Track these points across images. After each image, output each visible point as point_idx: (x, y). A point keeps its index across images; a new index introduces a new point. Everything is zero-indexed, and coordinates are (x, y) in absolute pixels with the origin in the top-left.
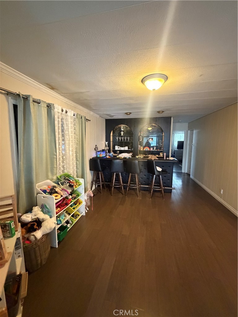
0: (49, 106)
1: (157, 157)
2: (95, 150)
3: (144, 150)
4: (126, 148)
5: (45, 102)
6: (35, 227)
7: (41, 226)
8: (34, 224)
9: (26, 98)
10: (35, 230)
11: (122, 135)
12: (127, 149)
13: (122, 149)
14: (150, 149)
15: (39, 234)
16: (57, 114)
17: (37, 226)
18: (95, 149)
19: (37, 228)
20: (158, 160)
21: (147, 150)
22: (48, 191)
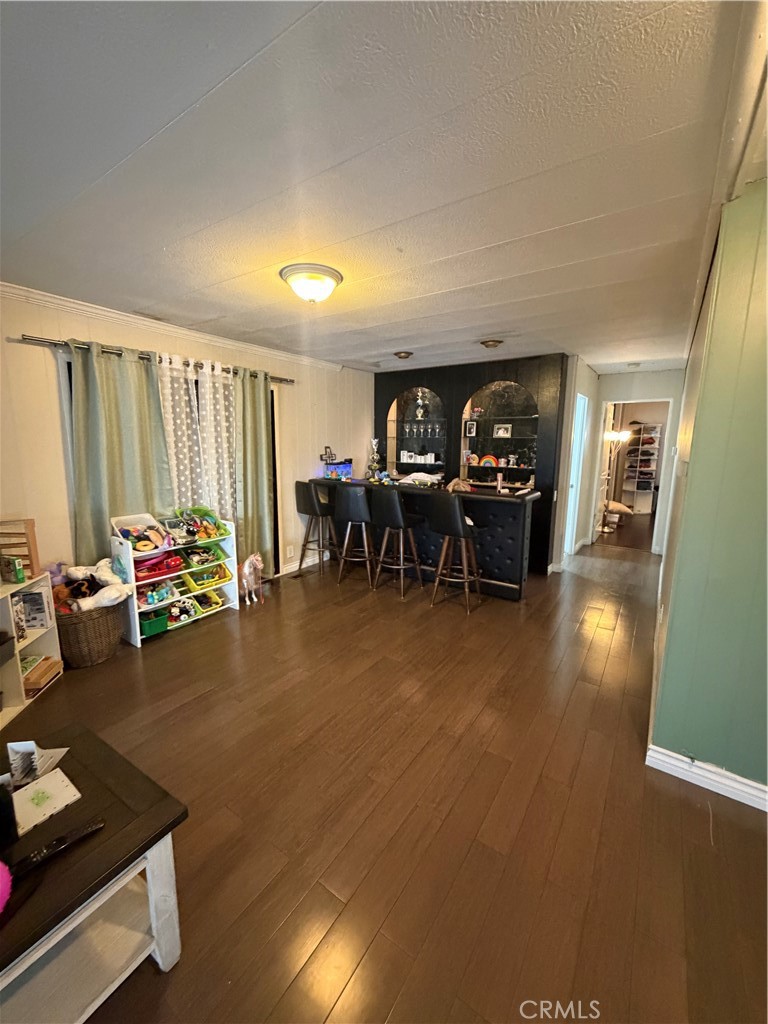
0: (145, 358)
1: (472, 485)
2: (322, 459)
3: (482, 464)
4: (430, 459)
5: (133, 351)
6: (84, 589)
7: (96, 592)
8: (83, 585)
9: (86, 350)
10: (84, 595)
11: (420, 418)
12: (433, 462)
13: (420, 460)
14: (498, 463)
15: (87, 603)
16: (168, 373)
17: (87, 588)
18: (321, 456)
19: (88, 592)
20: (470, 493)
21: (488, 465)
22: (135, 534)
